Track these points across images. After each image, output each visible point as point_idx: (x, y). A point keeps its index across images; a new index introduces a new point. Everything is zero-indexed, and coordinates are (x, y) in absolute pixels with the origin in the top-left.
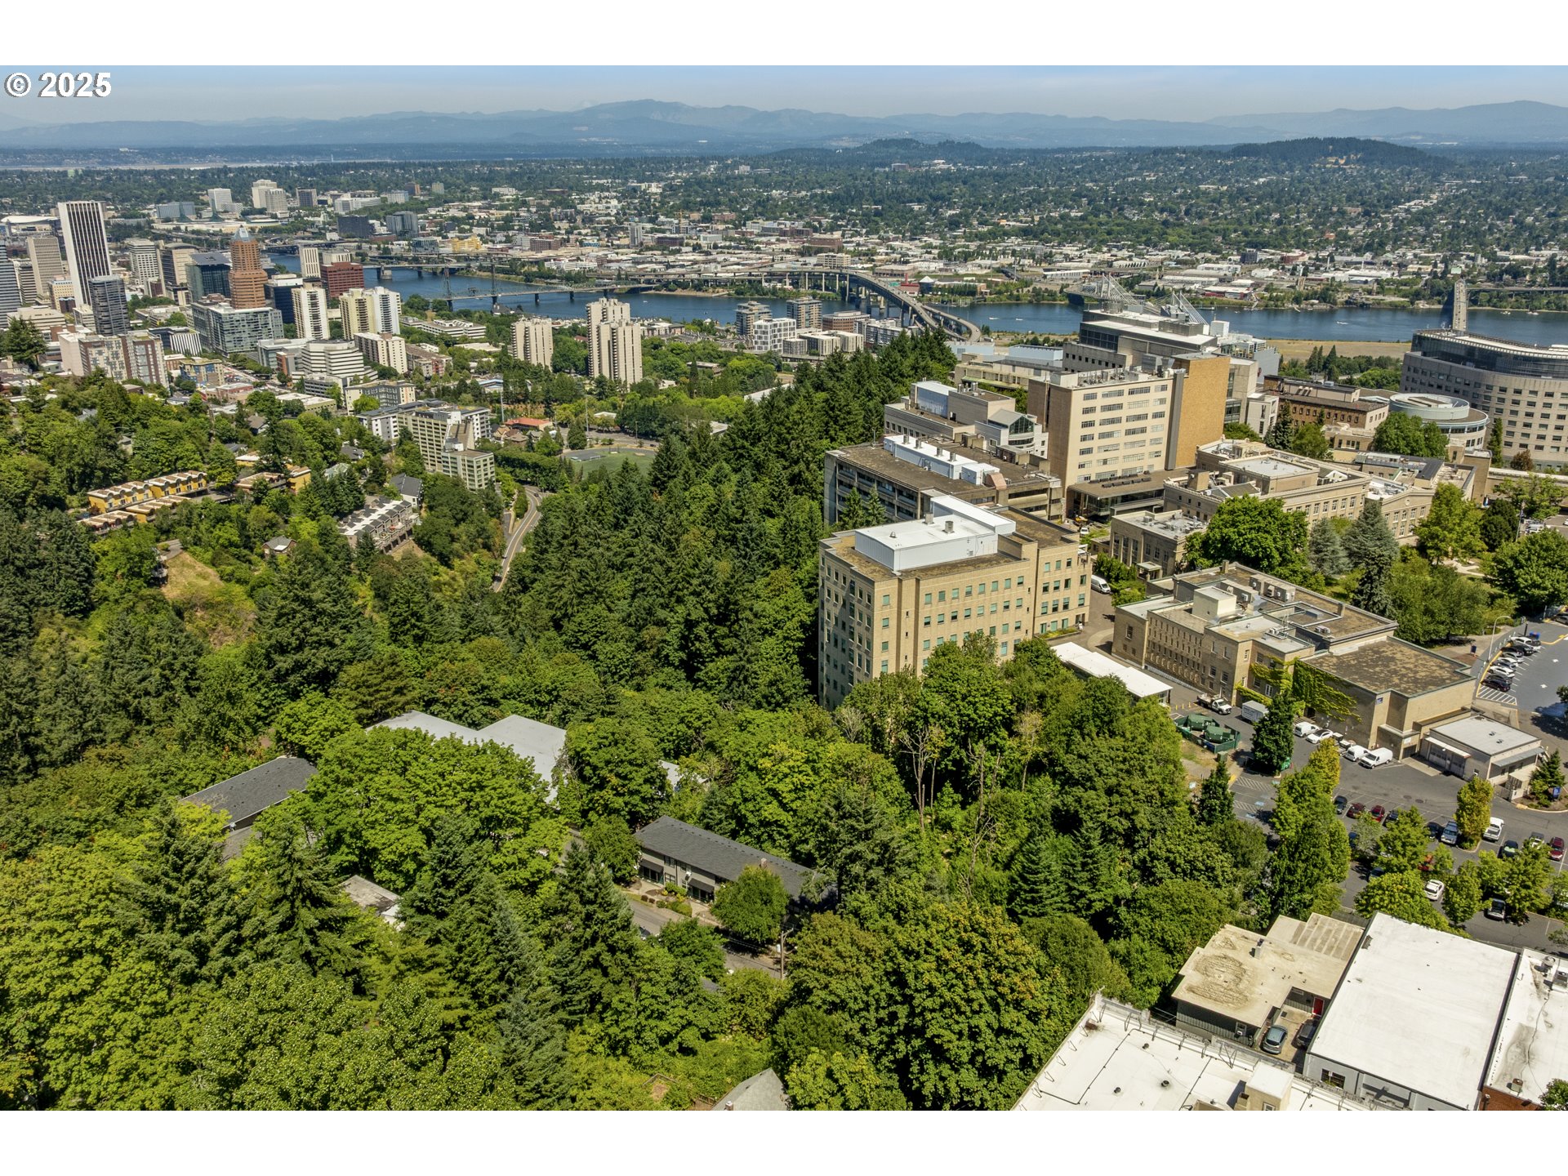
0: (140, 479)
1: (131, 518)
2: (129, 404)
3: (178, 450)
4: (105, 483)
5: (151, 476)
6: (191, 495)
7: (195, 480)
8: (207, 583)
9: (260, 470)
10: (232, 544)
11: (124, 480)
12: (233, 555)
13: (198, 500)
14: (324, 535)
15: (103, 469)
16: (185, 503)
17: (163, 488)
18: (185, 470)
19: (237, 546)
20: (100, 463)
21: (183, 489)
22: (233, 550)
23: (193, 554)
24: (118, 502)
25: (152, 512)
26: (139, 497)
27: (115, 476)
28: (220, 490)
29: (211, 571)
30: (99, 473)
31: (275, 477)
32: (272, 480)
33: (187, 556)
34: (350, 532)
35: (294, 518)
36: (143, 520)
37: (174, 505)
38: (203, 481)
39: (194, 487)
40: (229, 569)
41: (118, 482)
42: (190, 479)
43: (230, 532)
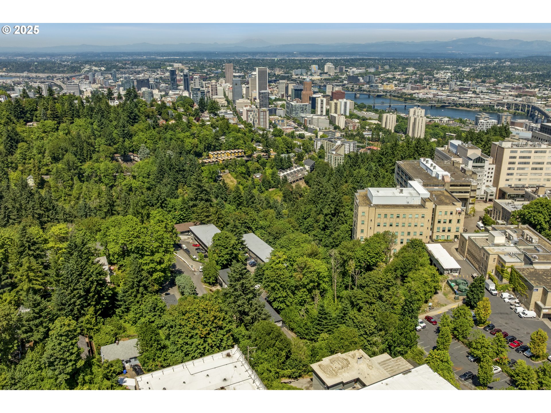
0: (225, 150)
1: (217, 161)
2: (229, 127)
3: (238, 143)
4: (214, 150)
5: (228, 150)
6: (238, 157)
7: (241, 152)
8: (232, 184)
9: (262, 152)
10: (242, 173)
11: (220, 150)
12: (242, 177)
13: (239, 159)
14: (273, 174)
15: (213, 145)
16: (234, 159)
17: (230, 154)
18: (239, 149)
19: (245, 174)
20: (213, 144)
21: (237, 155)
22: (243, 175)
23: (231, 174)
24: (216, 156)
25: (224, 160)
26: (223, 155)
27: (217, 148)
28: (247, 156)
29: (235, 180)
30: (212, 147)
31: (265, 154)
32: (264, 155)
33: (229, 175)
34: (282, 174)
35: (267, 168)
36: (221, 162)
37: (231, 159)
38: (243, 153)
39: (240, 154)
40: (239, 180)
41: (218, 150)
42: (239, 152)
43: (243, 170)
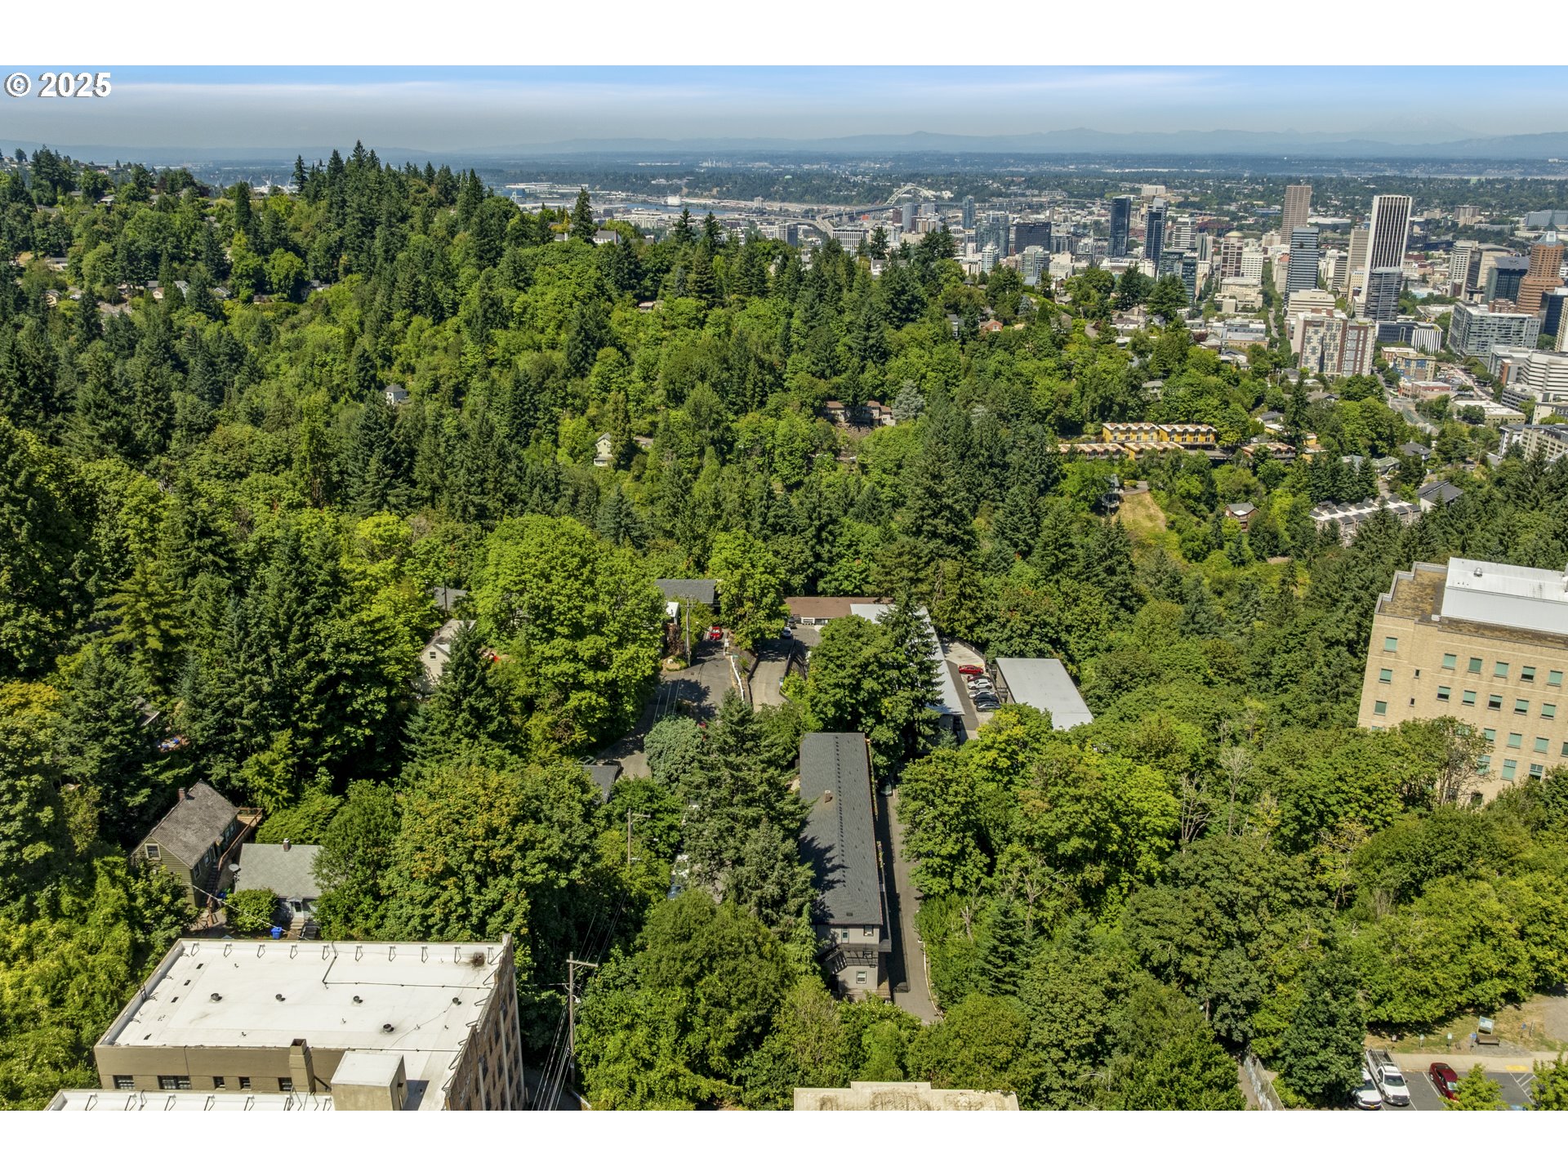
0: (1156, 421)
1: (1118, 451)
2: (1185, 355)
3: (1200, 404)
4: (1122, 417)
5: (1167, 422)
6: (1186, 447)
7: (1203, 434)
8: (1150, 525)
9: (1280, 440)
10: (1189, 495)
11: (1140, 420)
12: (1187, 508)
13: (1192, 453)
14: (1295, 511)
15: (1119, 404)
16: (1176, 451)
17: (1169, 434)
18: (1200, 423)
19: (1197, 499)
20: (1119, 399)
21: (1189, 440)
22: (1191, 502)
23: (1155, 496)
24: (1123, 438)
25: (1141, 451)
26: (1144, 436)
27: (1130, 413)
28: (1225, 449)
29: (1162, 515)
30: (1116, 408)
31: (1284, 447)
32: (1279, 451)
33: (1148, 498)
34: (1326, 516)
35: (1279, 491)
36: (1133, 456)
37: (1165, 450)
38: (1211, 437)
39: (1201, 440)
40: (1174, 517)
41: (1132, 420)
42: (1198, 432)
43: (1195, 486)
